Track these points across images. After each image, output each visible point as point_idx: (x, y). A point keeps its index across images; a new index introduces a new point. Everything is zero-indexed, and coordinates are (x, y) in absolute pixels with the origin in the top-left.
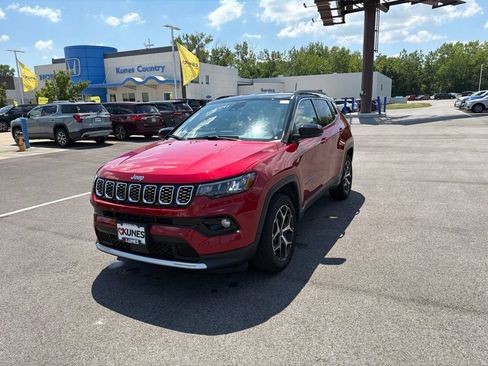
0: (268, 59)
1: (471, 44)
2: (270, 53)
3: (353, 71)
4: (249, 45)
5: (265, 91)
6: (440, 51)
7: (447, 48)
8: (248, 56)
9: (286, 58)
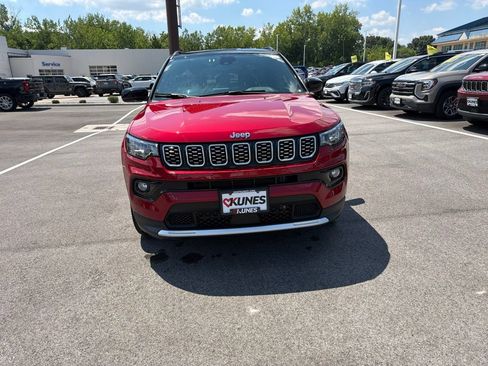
0: (39, 27)
1: (239, 29)
2: (41, 22)
3: (140, 48)
4: (8, 9)
5: (47, 65)
6: (216, 32)
7: (221, 31)
8: (9, 23)
9: (62, 28)
